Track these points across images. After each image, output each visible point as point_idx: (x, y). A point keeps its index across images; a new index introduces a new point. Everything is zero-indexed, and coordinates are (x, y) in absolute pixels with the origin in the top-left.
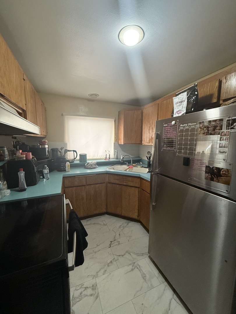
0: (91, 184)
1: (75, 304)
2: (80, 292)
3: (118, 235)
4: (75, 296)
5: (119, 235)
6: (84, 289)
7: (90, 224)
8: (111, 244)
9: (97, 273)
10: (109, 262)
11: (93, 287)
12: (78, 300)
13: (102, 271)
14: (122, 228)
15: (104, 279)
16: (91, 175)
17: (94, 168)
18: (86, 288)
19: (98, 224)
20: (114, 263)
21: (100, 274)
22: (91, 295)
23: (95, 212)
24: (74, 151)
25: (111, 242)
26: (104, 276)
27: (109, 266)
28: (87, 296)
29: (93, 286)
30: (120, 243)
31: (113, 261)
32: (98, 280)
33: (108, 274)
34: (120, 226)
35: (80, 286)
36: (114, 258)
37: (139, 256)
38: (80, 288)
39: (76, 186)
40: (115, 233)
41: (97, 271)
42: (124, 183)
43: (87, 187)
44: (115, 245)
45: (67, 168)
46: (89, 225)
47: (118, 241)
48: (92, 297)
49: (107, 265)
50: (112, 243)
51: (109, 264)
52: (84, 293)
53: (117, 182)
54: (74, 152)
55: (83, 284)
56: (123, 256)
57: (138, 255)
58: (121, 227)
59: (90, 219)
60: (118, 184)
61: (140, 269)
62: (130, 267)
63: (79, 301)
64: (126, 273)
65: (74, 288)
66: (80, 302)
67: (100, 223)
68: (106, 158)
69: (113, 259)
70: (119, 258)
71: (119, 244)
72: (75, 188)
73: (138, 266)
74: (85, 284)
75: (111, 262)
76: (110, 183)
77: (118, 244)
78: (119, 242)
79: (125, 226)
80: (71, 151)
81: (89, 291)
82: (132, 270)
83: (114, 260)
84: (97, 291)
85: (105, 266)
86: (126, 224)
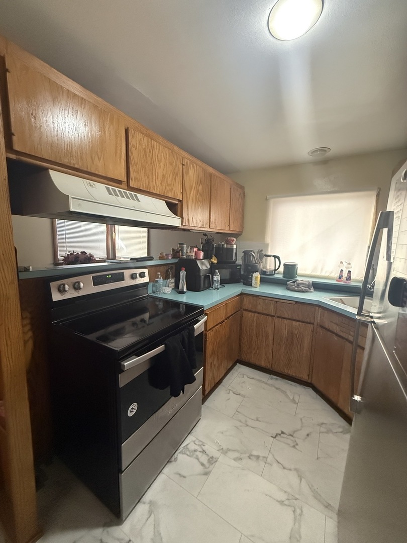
0: (283, 316)
1: (183, 454)
2: (196, 448)
3: (304, 432)
4: (189, 446)
5: (308, 435)
6: (201, 450)
7: (272, 385)
8: (280, 435)
9: (229, 450)
10: (255, 453)
11: (211, 459)
12: (188, 453)
13: (236, 455)
14: (322, 429)
15: (229, 466)
16: (285, 301)
17: (303, 292)
18: (204, 452)
19: (284, 392)
20: (262, 463)
21: (230, 454)
22: (203, 465)
23: (286, 371)
24: (275, 257)
25: (283, 433)
26: (233, 463)
27: (250, 458)
28: (198, 459)
29: (212, 457)
30: (296, 447)
31: (261, 458)
32: (222, 459)
33: (240, 466)
34: (322, 424)
35: (201, 443)
36: (266, 456)
37: (317, 499)
38: (198, 445)
39: (258, 313)
40: (302, 427)
41: (230, 448)
42: (350, 336)
43: (277, 320)
44: (285, 443)
45: (253, 282)
46: (269, 385)
47: (295, 441)
48: (202, 467)
49: (248, 455)
50: (282, 435)
51: (252, 455)
52: (198, 453)
53: (336, 329)
54: (276, 259)
55: (204, 444)
56: (284, 468)
57: (317, 496)
58: (324, 426)
59: (277, 379)
60: (337, 335)
61: (298, 517)
62: (282, 496)
63: (187, 455)
64: (266, 495)
65: (194, 439)
66: (188, 457)
67: (289, 393)
68: (340, 278)
69: (264, 457)
70: (275, 465)
71: (294, 447)
72: (256, 315)
73: (298, 511)
74: (206, 446)
75: (258, 457)
76: (322, 327)
77: (292, 445)
78: (297, 444)
79: (335, 431)
80: (270, 256)
81: (204, 459)
82: (281, 503)
83: (265, 459)
84: (211, 467)
85: (245, 453)
86: (341, 430)
